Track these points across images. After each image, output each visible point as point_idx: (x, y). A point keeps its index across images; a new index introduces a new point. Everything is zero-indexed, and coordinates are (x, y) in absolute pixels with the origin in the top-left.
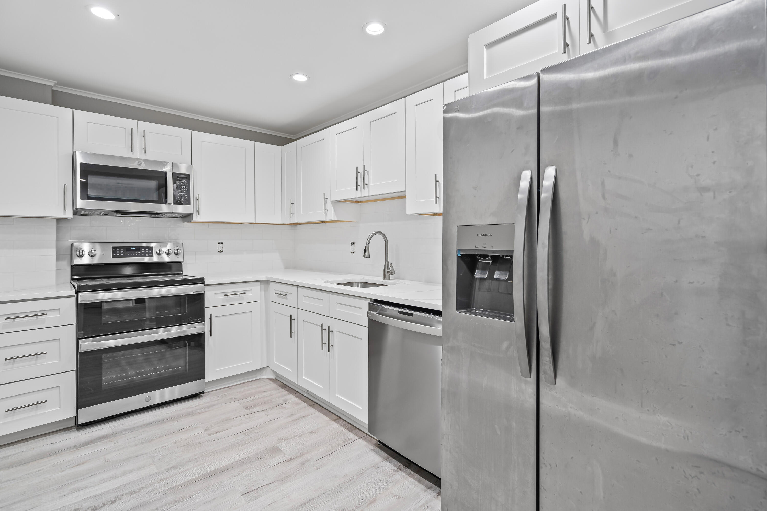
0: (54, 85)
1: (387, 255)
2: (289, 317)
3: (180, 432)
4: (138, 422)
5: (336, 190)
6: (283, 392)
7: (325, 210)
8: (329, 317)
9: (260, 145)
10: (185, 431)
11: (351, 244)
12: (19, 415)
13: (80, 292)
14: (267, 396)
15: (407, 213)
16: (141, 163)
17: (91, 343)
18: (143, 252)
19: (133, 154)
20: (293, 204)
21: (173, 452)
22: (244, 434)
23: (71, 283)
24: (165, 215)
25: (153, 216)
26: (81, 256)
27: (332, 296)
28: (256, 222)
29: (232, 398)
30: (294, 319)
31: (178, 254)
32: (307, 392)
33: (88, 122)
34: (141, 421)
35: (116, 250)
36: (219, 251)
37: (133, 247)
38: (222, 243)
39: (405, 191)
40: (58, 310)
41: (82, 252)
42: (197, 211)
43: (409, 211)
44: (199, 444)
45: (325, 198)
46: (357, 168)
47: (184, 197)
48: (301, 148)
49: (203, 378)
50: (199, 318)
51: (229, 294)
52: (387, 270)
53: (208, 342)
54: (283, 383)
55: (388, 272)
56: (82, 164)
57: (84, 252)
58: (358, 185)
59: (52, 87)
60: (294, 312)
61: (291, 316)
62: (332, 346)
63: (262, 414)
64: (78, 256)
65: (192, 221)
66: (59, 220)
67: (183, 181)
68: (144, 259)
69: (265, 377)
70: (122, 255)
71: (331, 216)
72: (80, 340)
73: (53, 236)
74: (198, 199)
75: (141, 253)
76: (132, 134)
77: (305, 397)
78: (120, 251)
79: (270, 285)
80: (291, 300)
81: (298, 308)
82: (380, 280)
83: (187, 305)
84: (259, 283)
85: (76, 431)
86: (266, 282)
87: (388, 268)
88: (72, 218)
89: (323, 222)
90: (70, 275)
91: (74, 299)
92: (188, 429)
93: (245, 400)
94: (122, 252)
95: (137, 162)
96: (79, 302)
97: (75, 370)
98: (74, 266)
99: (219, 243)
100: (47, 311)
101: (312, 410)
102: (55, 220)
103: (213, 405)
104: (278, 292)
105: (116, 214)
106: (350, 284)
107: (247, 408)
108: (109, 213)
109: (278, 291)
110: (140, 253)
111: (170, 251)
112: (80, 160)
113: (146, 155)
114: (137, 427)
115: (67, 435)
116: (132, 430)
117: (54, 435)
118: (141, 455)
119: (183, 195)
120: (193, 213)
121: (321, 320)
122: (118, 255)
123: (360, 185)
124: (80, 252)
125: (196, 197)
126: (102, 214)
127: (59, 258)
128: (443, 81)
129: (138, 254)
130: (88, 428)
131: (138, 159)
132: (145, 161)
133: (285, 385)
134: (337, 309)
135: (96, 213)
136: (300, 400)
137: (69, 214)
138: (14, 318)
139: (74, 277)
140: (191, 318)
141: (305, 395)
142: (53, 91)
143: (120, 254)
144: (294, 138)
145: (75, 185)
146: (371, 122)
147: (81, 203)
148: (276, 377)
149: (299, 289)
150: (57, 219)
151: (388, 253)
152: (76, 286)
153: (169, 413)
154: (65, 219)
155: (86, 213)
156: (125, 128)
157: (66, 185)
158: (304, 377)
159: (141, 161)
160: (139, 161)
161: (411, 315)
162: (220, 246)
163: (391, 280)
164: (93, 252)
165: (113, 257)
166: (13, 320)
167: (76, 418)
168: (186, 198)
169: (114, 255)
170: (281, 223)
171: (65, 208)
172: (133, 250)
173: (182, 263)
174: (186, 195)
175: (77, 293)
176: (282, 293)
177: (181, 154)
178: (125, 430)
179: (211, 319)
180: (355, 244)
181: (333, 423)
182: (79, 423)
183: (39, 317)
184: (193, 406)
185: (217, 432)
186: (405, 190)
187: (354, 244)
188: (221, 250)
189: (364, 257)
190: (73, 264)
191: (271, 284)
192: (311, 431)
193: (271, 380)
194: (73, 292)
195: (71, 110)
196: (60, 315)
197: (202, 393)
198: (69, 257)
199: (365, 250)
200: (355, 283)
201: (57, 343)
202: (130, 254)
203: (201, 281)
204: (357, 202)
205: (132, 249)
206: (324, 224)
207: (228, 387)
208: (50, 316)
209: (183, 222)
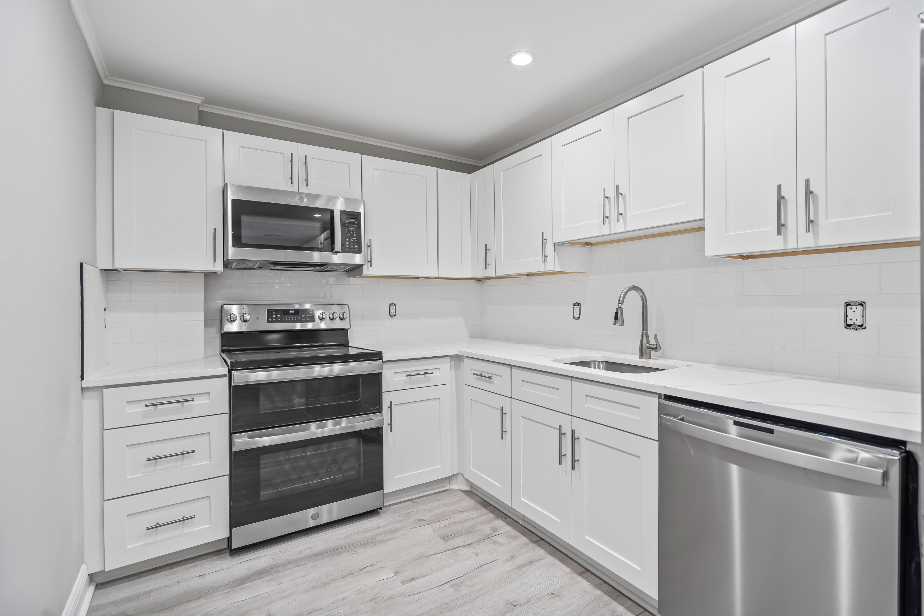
0: (201, 103)
1: (645, 321)
2: (499, 409)
3: (362, 574)
4: (305, 550)
5: (563, 227)
6: (487, 515)
7: (545, 257)
8: (571, 416)
9: (444, 173)
10: (368, 572)
11: (575, 305)
12: (163, 534)
13: (233, 370)
14: (466, 520)
15: (706, 255)
16: (303, 198)
17: (246, 439)
18: (303, 316)
19: (293, 187)
20: (489, 250)
21: (358, 611)
22: (451, 586)
23: (221, 355)
24: (329, 268)
25: (316, 268)
26: (232, 321)
27: (575, 384)
28: (441, 276)
29: (420, 520)
30: (506, 413)
31: (343, 318)
32: (523, 518)
33: (241, 147)
34: (308, 548)
35: (272, 314)
36: (390, 315)
37: (291, 310)
38: (395, 305)
39: (704, 219)
40: (208, 394)
41: (233, 316)
42: (369, 261)
43: (709, 252)
44: (392, 600)
45: (544, 241)
46: (604, 190)
47: (354, 242)
48: (501, 172)
49: (382, 488)
50: (377, 407)
51: (413, 373)
52: (645, 345)
53: (388, 438)
54: (482, 499)
55: (648, 348)
56: (233, 201)
57: (235, 316)
58: (605, 217)
59: (199, 106)
60: (506, 403)
61: (502, 408)
62: (578, 460)
63: (468, 551)
64: (229, 321)
65: (362, 275)
66: (208, 275)
67: (352, 221)
68: (306, 325)
69: (455, 487)
70: (279, 320)
71: (552, 265)
72: (233, 435)
73: (201, 296)
74: (369, 246)
75: (301, 319)
76: (292, 161)
77: (521, 525)
78: (276, 314)
79: (463, 362)
80: (499, 384)
81: (511, 398)
82: (635, 359)
83: (361, 389)
84: (449, 359)
85: (230, 557)
86: (458, 358)
87: (648, 342)
88: (223, 272)
89: (528, 275)
90: (220, 345)
91: (226, 379)
92: (372, 568)
93: (438, 523)
94: (279, 316)
95: (298, 197)
96: (233, 384)
97: (228, 475)
98: (225, 333)
99: (390, 305)
100: (195, 396)
101: (539, 552)
102: (203, 275)
103: (397, 530)
104: (478, 373)
105: (272, 267)
106: (586, 364)
107: (445, 538)
108: (265, 265)
109: (476, 370)
110: (299, 317)
111: (334, 314)
112: (230, 197)
113: (307, 189)
114: (304, 557)
115: (219, 562)
116: (298, 562)
117: (204, 561)
118: (315, 611)
119: (352, 240)
120: (364, 263)
121: (557, 420)
122: (274, 320)
123: (608, 216)
124: (231, 316)
125: (367, 244)
126: (255, 267)
127: (207, 323)
128: (795, 23)
129: (297, 319)
130: (243, 553)
131: (298, 193)
132: (308, 195)
133: (485, 501)
134: (586, 405)
135: (250, 265)
136: (516, 530)
137: (219, 267)
138: (156, 405)
139: (224, 349)
140: (367, 407)
141: (521, 522)
142: (200, 111)
143: (277, 318)
144: (481, 165)
145: (226, 228)
146: (629, 118)
147: (232, 252)
148: (470, 489)
149: (514, 370)
150: (205, 275)
151: (647, 319)
152: (229, 361)
153: (341, 537)
154: (214, 274)
155: (237, 266)
156: (283, 154)
157: (216, 229)
158: (522, 499)
159: (303, 196)
160: (300, 196)
161: (771, 431)
162: (393, 308)
163: (652, 359)
164: (245, 316)
165: (269, 322)
166: (155, 407)
167: (229, 540)
168: (356, 244)
169: (270, 320)
170: (469, 276)
171: (215, 259)
172: (292, 314)
173: (348, 330)
174: (356, 240)
175: (230, 371)
176: (483, 374)
177: (349, 187)
178: (290, 562)
179: (390, 407)
180: (582, 306)
181: (579, 579)
182: (233, 548)
183: (186, 403)
184: (371, 528)
185: (413, 579)
186: (702, 217)
187: (578, 305)
188: (393, 313)
189: (615, 324)
190: (223, 332)
191: (465, 360)
192: (550, 592)
193: (464, 492)
194: (224, 370)
195: (221, 131)
196: (210, 400)
197: (381, 509)
198: (218, 322)
199: (617, 314)
200: (592, 363)
201: (206, 438)
202: (288, 319)
203: (377, 356)
204: (587, 244)
205: (290, 312)
206: (529, 277)
207: (410, 500)
208: (199, 401)
209: (349, 277)
